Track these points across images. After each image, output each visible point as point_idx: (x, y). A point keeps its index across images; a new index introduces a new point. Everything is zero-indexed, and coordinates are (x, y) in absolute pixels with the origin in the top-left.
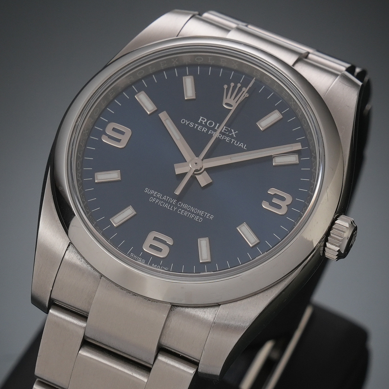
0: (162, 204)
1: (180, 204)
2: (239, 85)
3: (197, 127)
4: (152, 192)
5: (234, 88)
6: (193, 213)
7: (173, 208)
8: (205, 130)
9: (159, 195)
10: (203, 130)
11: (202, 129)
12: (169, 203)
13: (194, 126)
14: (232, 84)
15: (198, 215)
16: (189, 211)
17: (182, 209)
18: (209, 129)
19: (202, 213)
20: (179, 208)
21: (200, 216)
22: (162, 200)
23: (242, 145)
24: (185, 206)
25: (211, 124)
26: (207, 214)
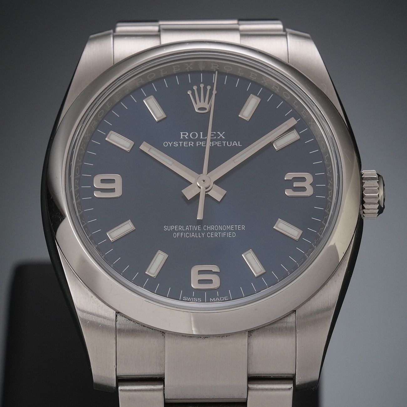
0: (188, 235)
1: (206, 228)
2: (202, 86)
3: (183, 144)
4: (172, 228)
5: (199, 90)
6: (223, 231)
7: (201, 235)
8: (191, 144)
9: (181, 228)
10: (190, 144)
11: (188, 145)
12: (195, 232)
13: (179, 144)
14: (195, 88)
15: (228, 231)
16: (218, 231)
17: (211, 231)
18: (195, 141)
19: (231, 227)
20: (207, 232)
21: (232, 231)
22: (186, 232)
23: (235, 143)
24: (212, 228)
25: (194, 135)
26: (237, 227)
